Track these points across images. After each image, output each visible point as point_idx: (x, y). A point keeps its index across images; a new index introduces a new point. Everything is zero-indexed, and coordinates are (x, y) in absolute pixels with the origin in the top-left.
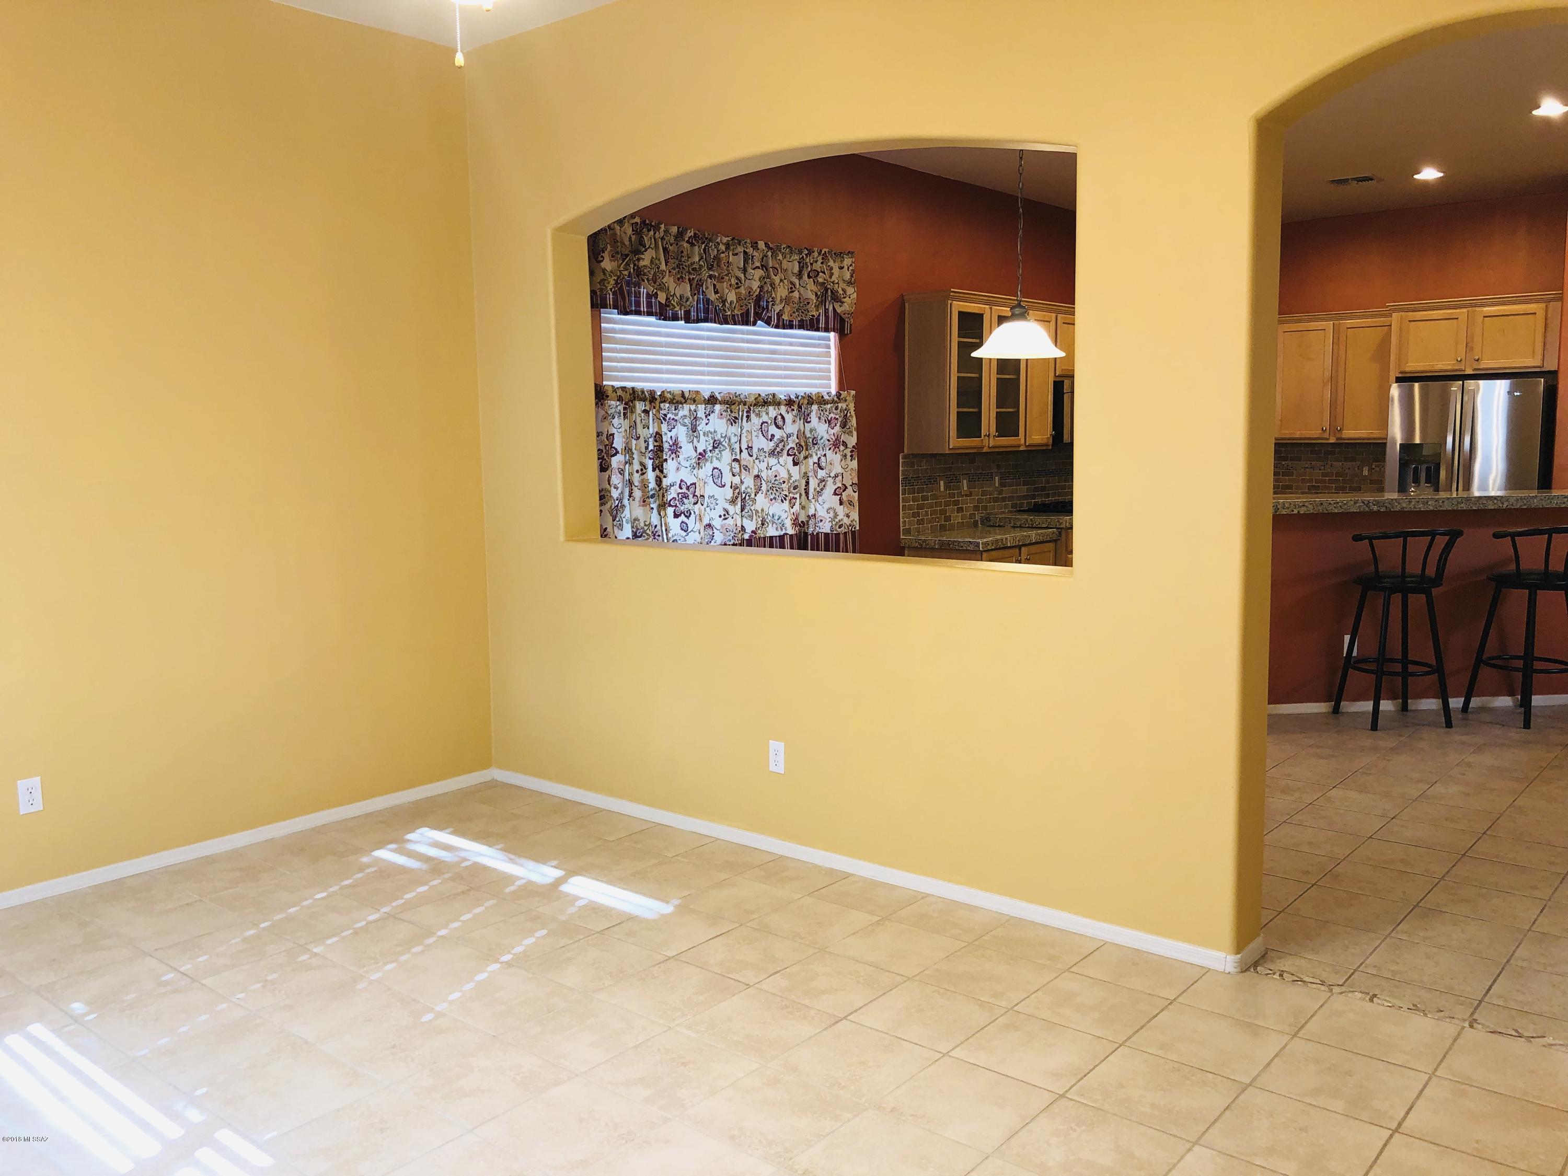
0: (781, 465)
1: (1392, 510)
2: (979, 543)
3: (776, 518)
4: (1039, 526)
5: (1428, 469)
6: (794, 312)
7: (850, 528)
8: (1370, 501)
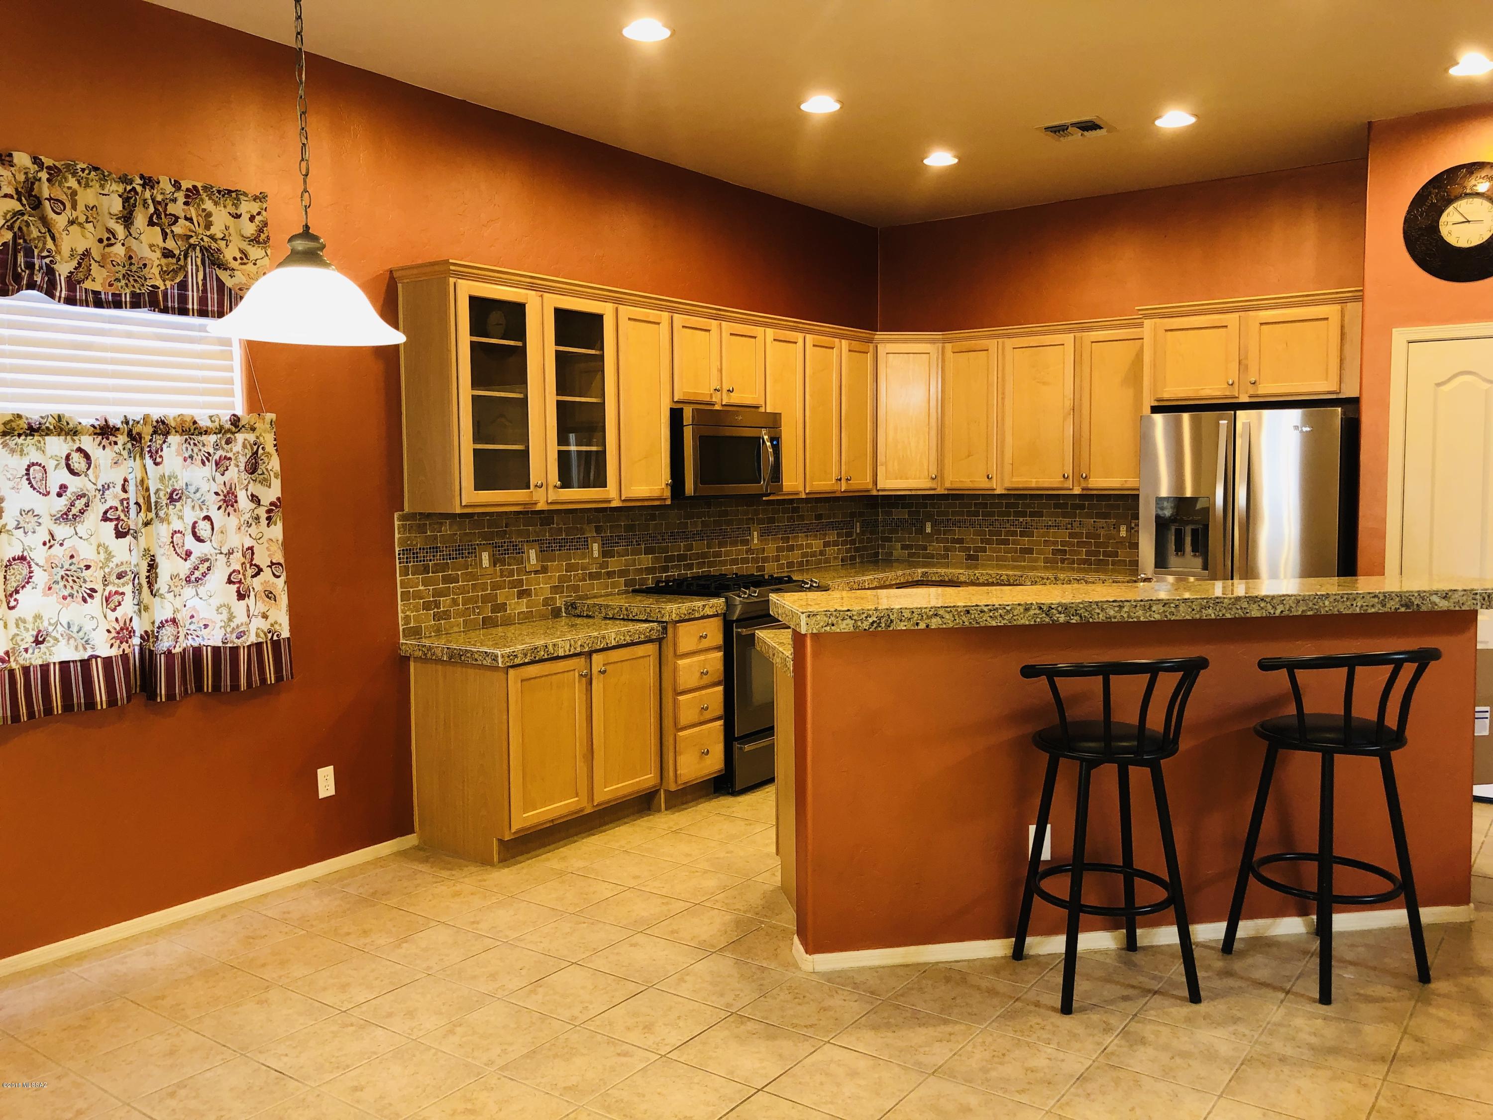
0: (81, 538)
1: (1091, 620)
2: (496, 656)
3: (75, 629)
4: (636, 618)
5: (1194, 532)
6: (118, 280)
7: (270, 636)
8: (1053, 606)
